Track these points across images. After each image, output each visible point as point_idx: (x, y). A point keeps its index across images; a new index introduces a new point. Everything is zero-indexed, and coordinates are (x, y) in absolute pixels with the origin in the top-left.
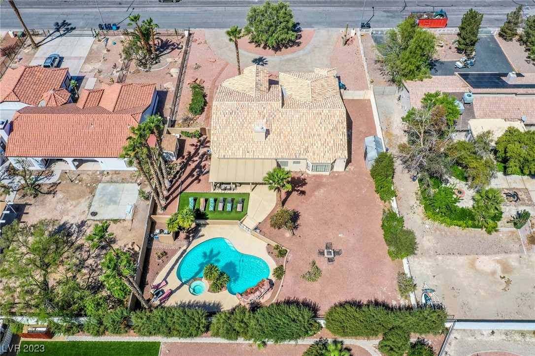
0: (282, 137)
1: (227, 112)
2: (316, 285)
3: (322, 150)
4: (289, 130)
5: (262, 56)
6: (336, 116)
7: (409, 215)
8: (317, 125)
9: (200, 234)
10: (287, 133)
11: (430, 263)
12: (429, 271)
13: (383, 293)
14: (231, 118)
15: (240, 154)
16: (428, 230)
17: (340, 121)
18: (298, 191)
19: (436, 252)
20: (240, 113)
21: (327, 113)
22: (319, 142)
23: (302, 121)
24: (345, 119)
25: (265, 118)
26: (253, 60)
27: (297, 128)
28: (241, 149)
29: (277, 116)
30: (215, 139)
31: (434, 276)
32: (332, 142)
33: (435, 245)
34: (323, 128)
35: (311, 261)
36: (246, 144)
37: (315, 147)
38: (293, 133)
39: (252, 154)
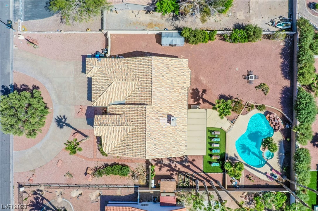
0: (173, 105)
1: (154, 147)
2: (271, 87)
3: (182, 77)
4: (168, 100)
5: (54, 120)
6: (158, 64)
7: (221, 24)
8: (165, 79)
9: (233, 156)
10: (170, 102)
11: (254, 18)
12: (259, 20)
13: (276, 49)
14: (159, 144)
15: (184, 135)
16: (233, 14)
17: (162, 61)
18: (202, 95)
19: (247, 13)
20: (155, 138)
21: (156, 71)
22: (177, 78)
23: (161, 90)
24: (160, 57)
25: (159, 118)
26: (58, 128)
27: (166, 94)
28: (181, 134)
29: (158, 109)
30: (174, 154)
31: (263, 18)
32: (177, 69)
33: (243, 12)
34: (167, 75)
35: (255, 89)
36: (178, 131)
37: (180, 82)
38: (170, 97)
39: (184, 127)
